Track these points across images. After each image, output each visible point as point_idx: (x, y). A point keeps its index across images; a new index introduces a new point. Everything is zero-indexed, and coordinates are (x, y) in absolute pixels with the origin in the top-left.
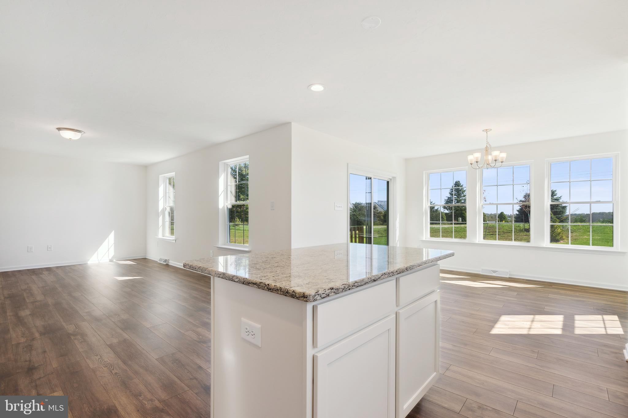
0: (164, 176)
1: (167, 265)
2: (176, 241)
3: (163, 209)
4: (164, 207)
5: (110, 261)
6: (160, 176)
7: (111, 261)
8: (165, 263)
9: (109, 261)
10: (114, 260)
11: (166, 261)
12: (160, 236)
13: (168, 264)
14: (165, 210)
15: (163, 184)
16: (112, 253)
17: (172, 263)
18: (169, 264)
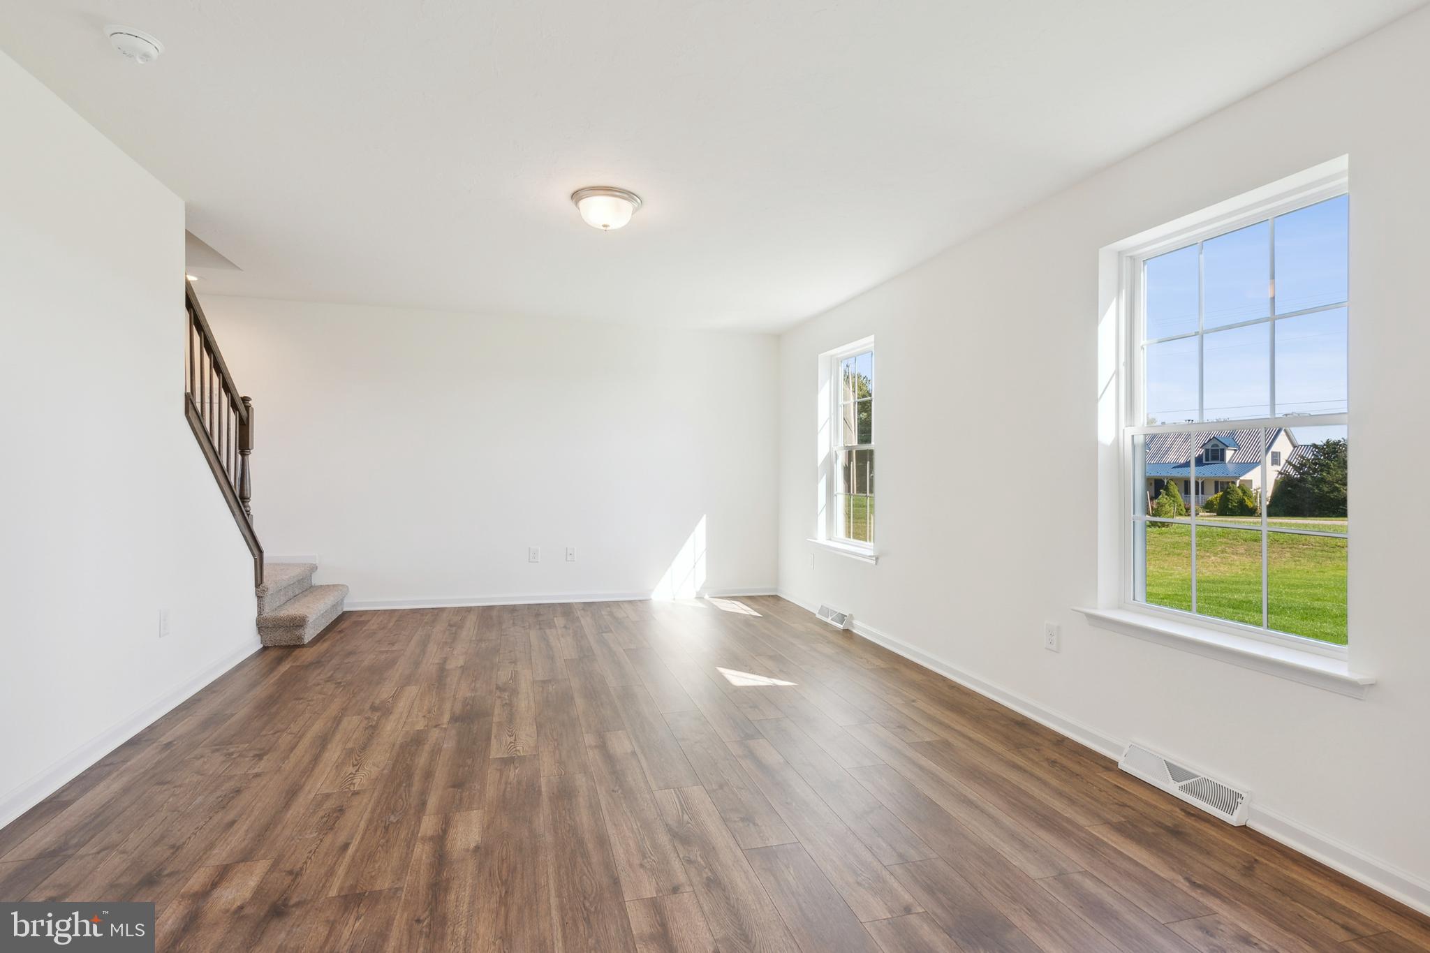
0: (832, 356)
1: (847, 633)
2: (877, 559)
3: (829, 455)
4: (830, 452)
5: (696, 598)
6: (819, 355)
7: (700, 598)
8: (841, 626)
9: (695, 596)
10: (707, 597)
11: (842, 618)
12: (821, 537)
13: (850, 628)
14: (834, 461)
15: (828, 383)
16: (701, 576)
17: (861, 628)
18: (854, 631)
